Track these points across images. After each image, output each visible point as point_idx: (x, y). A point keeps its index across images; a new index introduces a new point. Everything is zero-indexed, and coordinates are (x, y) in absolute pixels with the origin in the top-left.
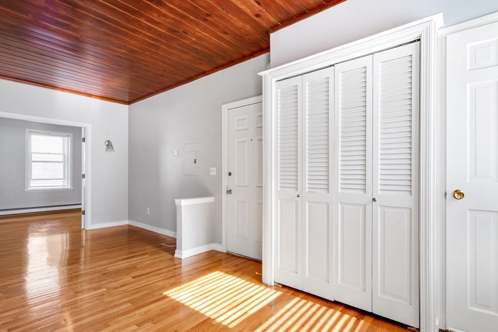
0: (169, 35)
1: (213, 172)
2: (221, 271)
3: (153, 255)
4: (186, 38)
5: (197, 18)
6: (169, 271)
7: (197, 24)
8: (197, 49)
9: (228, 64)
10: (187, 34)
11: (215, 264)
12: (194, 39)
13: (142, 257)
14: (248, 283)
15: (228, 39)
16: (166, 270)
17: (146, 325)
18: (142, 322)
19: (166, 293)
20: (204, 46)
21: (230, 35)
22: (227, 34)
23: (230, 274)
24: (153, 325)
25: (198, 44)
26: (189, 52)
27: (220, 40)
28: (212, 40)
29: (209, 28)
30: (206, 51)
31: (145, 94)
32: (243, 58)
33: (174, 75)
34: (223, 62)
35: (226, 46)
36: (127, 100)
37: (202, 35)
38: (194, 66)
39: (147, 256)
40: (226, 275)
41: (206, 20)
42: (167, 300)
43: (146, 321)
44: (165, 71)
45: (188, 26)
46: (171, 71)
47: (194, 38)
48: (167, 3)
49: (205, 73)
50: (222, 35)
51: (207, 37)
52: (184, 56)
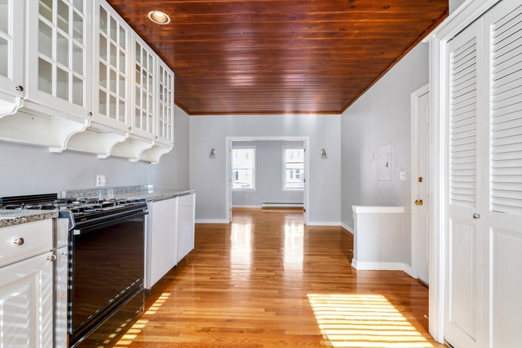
0: (329, 40)
1: (402, 177)
2: (386, 297)
3: (334, 258)
4: (348, 35)
5: (343, 10)
6: (333, 277)
7: (348, 16)
8: (366, 40)
9: (417, 39)
10: (346, 30)
11: (386, 287)
12: (356, 32)
13: (323, 257)
14: (408, 323)
15: (395, 12)
16: (331, 275)
17: (271, 312)
18: (270, 309)
19: (309, 295)
20: (371, 34)
21: (393, 6)
22: (389, 7)
23: (393, 304)
24: (275, 316)
25: (365, 34)
26: (361, 46)
27: (385, 19)
28: (376, 22)
29: (362, 13)
30: (378, 37)
31: (349, 101)
32: (433, 24)
33: (362, 74)
34: (410, 40)
35: (399, 20)
36: (340, 109)
37: (361, 24)
38: (376, 57)
39: (329, 257)
40: (389, 303)
41: (353, 7)
42: (306, 301)
43: (274, 310)
44: (351, 73)
45: (341, 22)
46: (357, 71)
47: (355, 30)
48: (308, 13)
49: (394, 61)
50: (384, 12)
51: (367, 22)
52: (359, 52)
